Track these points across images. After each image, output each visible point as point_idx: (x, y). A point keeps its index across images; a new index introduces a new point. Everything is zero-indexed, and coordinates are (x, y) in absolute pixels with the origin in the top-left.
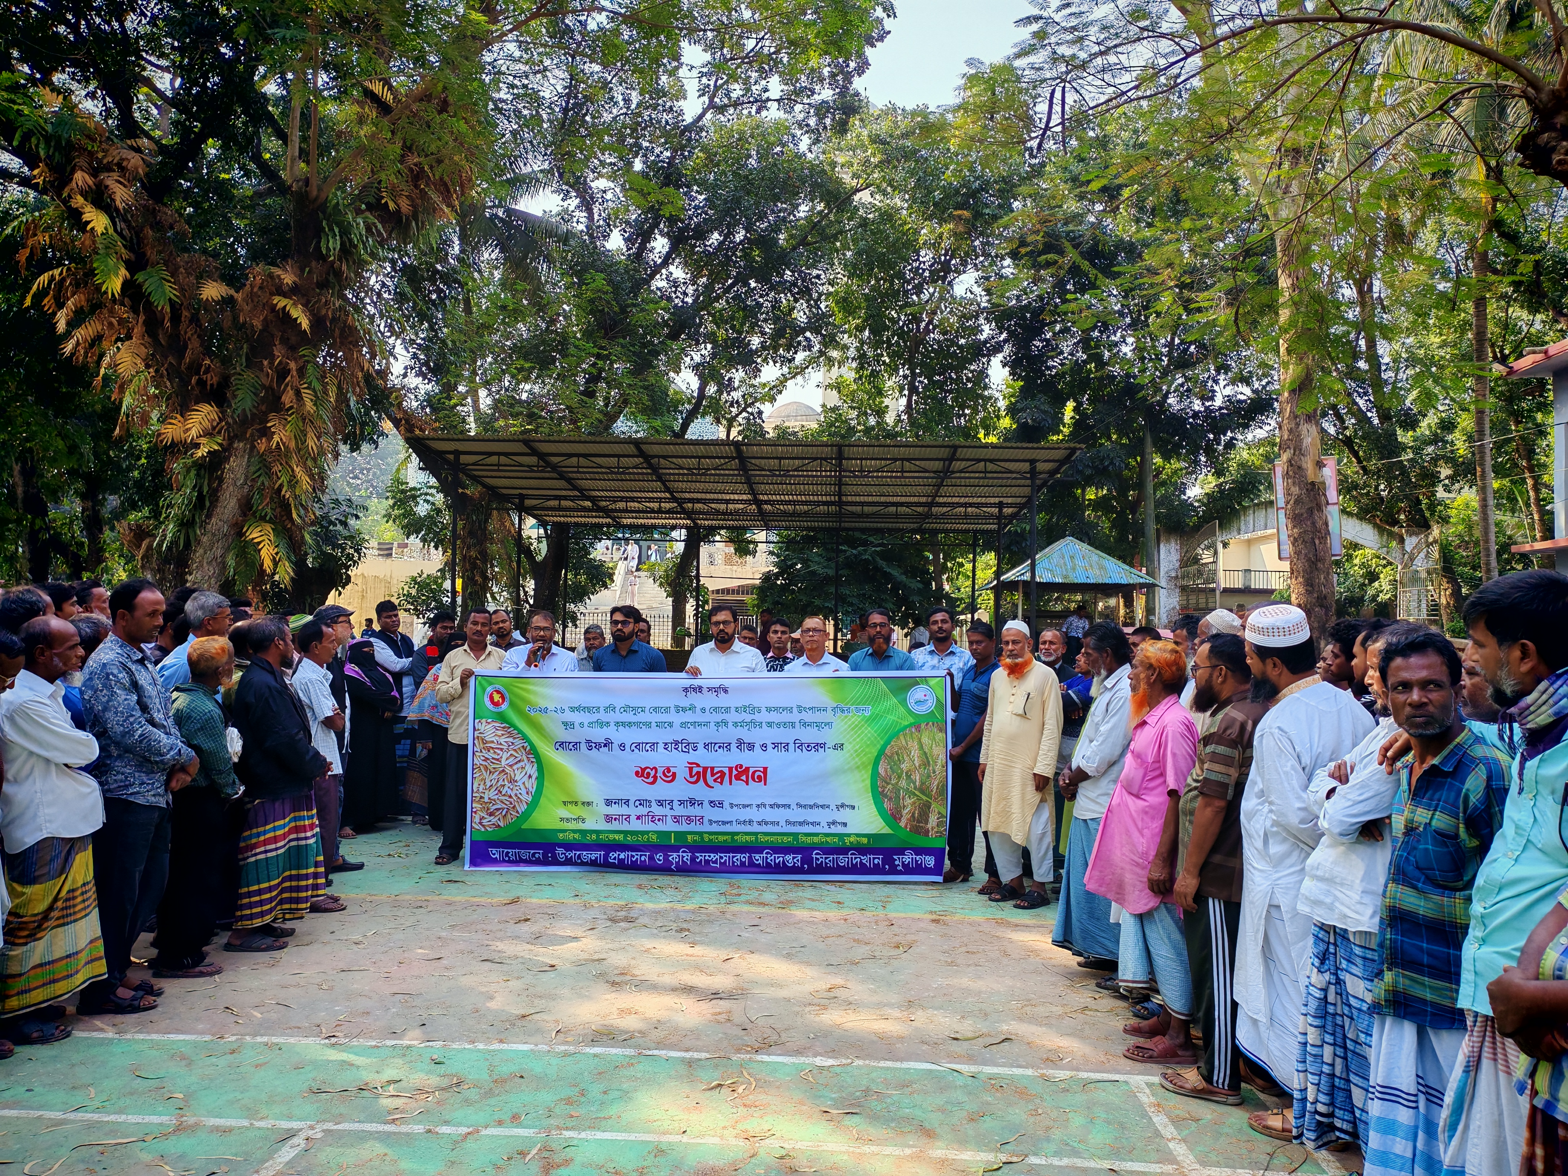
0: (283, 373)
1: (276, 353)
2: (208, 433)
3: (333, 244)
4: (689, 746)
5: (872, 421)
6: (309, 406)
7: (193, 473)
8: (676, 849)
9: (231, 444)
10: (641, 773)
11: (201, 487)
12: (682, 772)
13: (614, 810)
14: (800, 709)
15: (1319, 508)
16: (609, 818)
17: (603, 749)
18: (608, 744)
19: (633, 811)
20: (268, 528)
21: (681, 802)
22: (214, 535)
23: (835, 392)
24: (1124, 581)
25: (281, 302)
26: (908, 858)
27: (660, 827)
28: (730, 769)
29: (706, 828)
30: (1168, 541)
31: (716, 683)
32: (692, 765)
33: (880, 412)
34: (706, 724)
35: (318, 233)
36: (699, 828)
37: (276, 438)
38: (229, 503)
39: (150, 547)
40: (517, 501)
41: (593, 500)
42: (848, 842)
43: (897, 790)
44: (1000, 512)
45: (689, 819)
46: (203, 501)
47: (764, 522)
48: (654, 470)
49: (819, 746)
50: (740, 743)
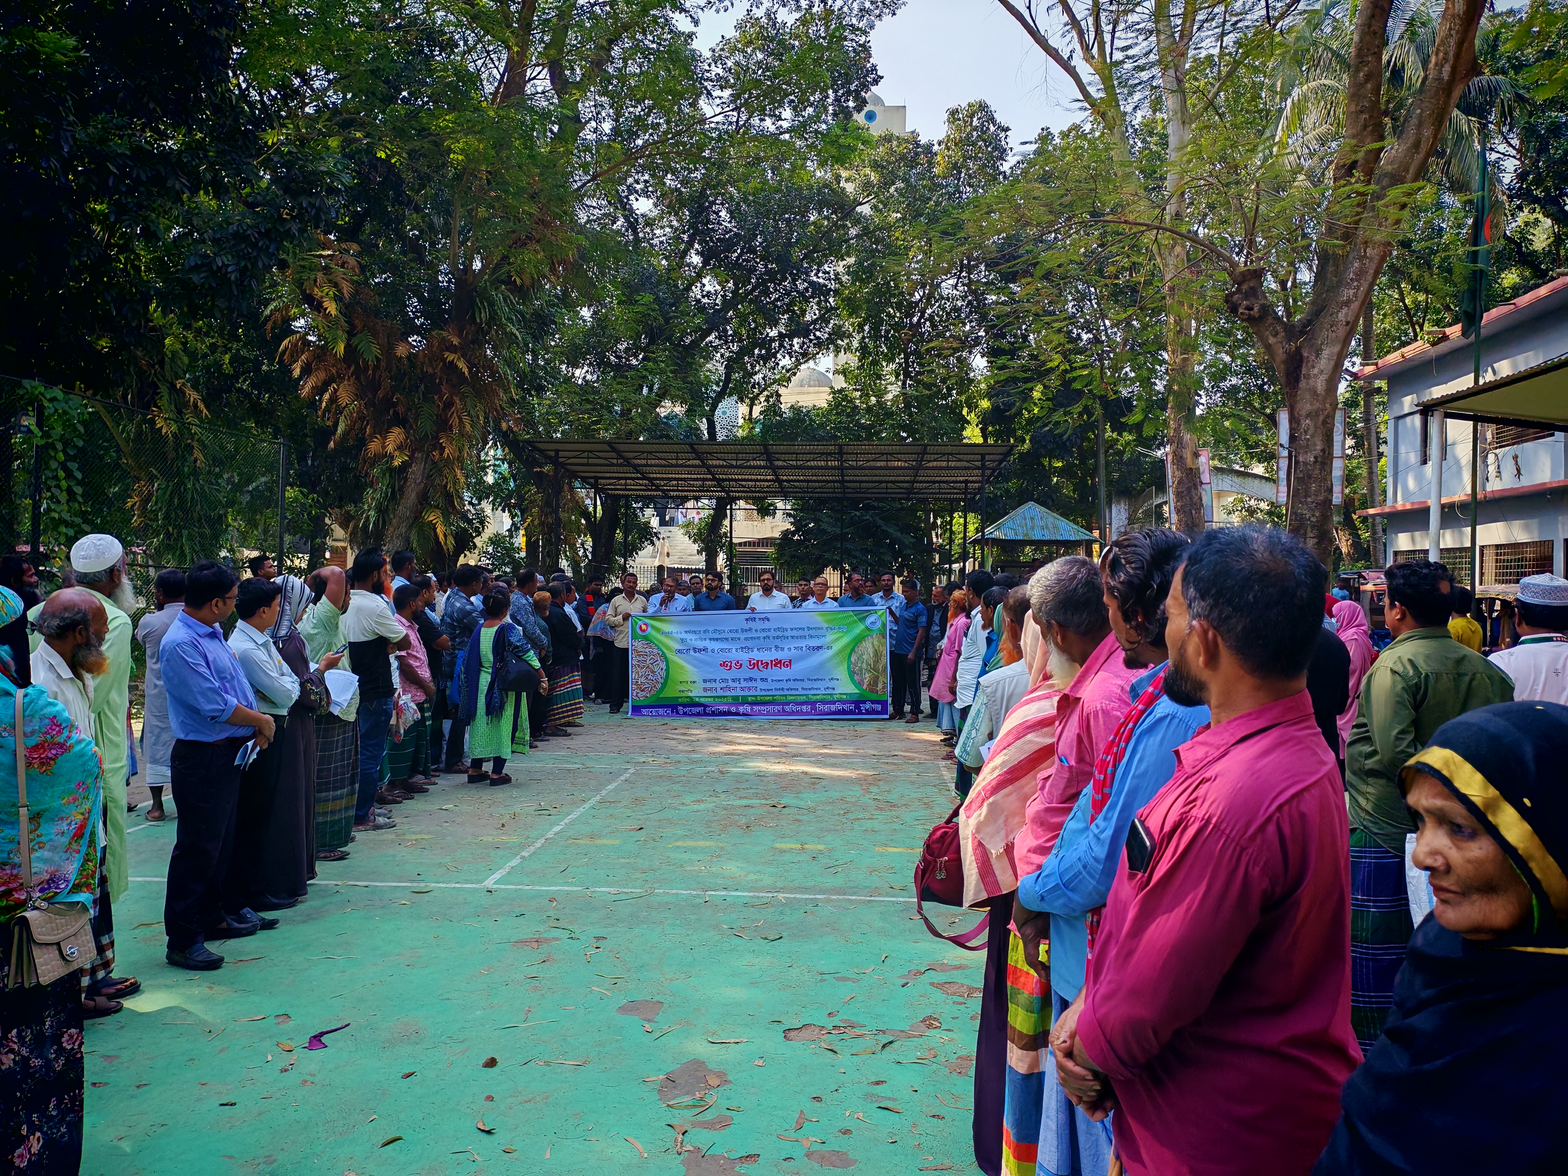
0: (449, 404)
1: (444, 390)
2: (400, 448)
3: (483, 316)
4: (749, 649)
5: (873, 400)
6: (468, 428)
7: (387, 475)
8: (743, 704)
9: (414, 456)
10: (723, 665)
11: (393, 485)
12: (746, 664)
13: (708, 685)
14: (809, 629)
15: (1196, 488)
16: (705, 690)
17: (702, 651)
18: (705, 649)
19: (718, 685)
21: (745, 680)
22: (401, 517)
23: (841, 377)
24: (1072, 538)
25: (451, 357)
26: (868, 706)
27: (733, 693)
28: (772, 661)
29: (758, 693)
30: (1118, 502)
31: (763, 616)
32: (750, 659)
34: (759, 638)
35: (473, 306)
36: (755, 693)
37: (447, 451)
38: (411, 496)
39: (356, 526)
40: (592, 481)
41: (651, 480)
42: (835, 698)
43: (861, 669)
44: (966, 488)
45: (749, 689)
46: (395, 495)
47: (785, 495)
48: (702, 461)
49: (819, 648)
50: (777, 648)
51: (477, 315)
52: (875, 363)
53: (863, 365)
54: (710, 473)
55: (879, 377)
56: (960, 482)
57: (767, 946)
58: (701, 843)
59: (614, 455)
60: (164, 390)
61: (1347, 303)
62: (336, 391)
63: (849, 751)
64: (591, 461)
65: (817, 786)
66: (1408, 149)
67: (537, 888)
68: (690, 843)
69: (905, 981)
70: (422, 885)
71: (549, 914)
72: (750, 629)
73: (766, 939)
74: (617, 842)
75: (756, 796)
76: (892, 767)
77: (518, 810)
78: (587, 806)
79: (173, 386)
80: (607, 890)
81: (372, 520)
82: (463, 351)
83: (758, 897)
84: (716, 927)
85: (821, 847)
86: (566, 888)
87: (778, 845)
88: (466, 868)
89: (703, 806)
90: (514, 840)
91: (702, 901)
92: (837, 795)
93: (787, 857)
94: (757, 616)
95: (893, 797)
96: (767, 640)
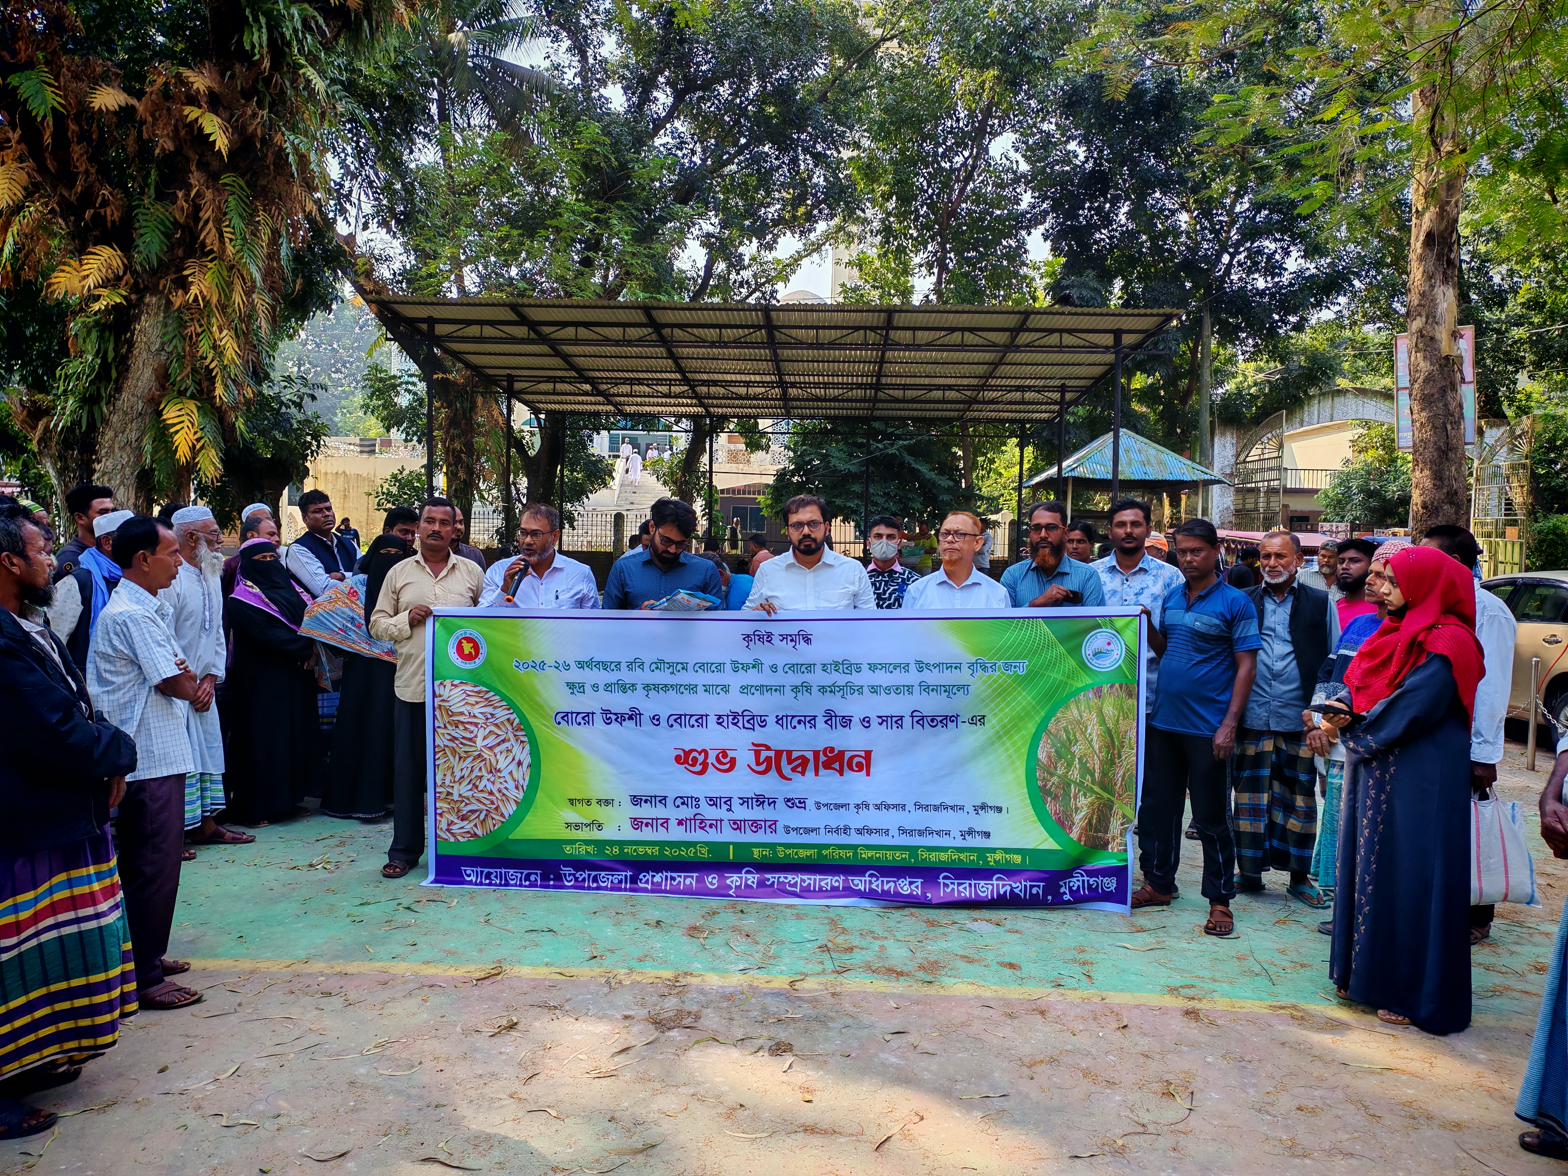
0: (198, 206)
1: (193, 181)
2: (110, 283)
3: (259, 38)
4: (755, 721)
5: (896, 301)
6: (231, 249)
8: (736, 867)
9: (141, 299)
10: (685, 758)
11: (106, 353)
12: (745, 757)
13: (646, 811)
14: (921, 666)
15: (1455, 387)
16: (637, 823)
17: (628, 723)
18: (634, 715)
19: (673, 813)
20: (192, 406)
21: (744, 801)
22: (126, 413)
24: (1187, 478)
25: (193, 113)
26: (1077, 881)
27: (712, 836)
28: (816, 754)
29: (781, 837)
31: (792, 627)
32: (758, 748)
33: (906, 292)
34: (780, 689)
35: (241, 25)
36: (769, 838)
38: (143, 373)
40: (505, 384)
41: (593, 382)
42: (992, 860)
43: (1065, 784)
45: (756, 825)
46: (110, 372)
47: (787, 409)
49: (948, 720)
50: (830, 716)
51: (247, 42)
54: (679, 369)
56: (1053, 388)
72: (758, 664)
94: (777, 629)
96: (804, 697)
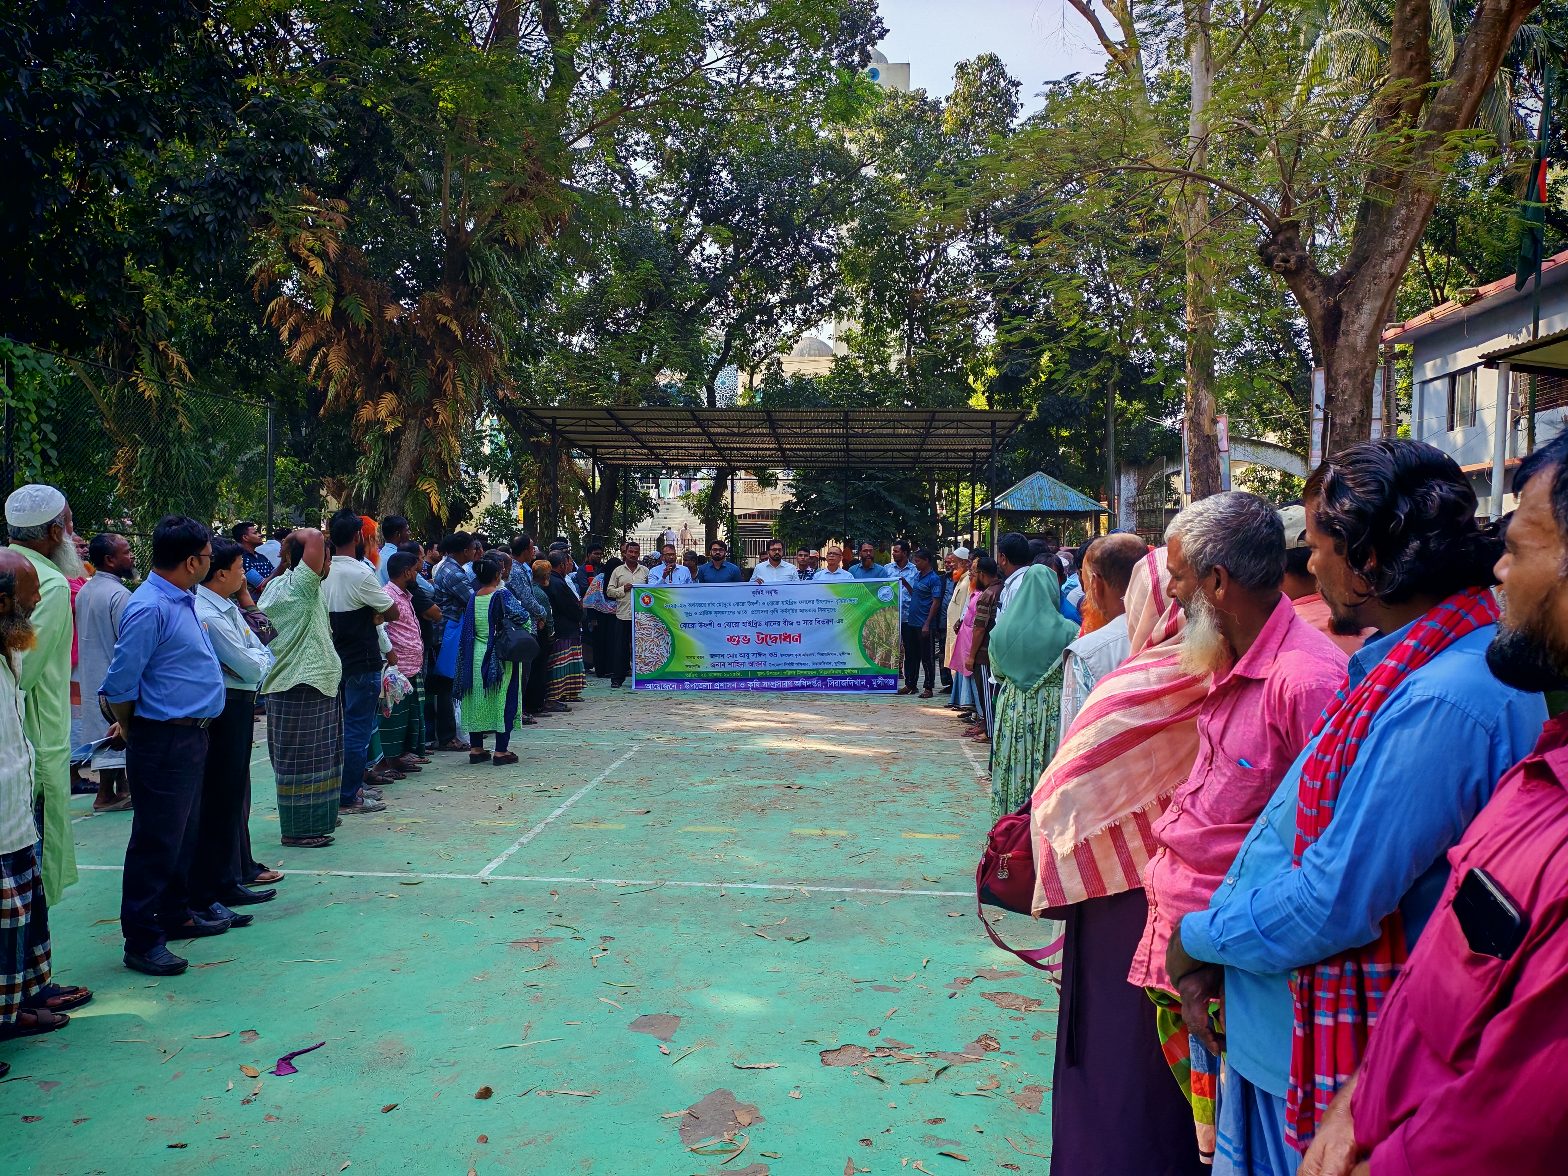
0: (443, 369)
1: (437, 355)
2: (392, 414)
3: (476, 276)
4: (757, 624)
5: (877, 368)
6: (462, 394)
7: (380, 443)
8: (752, 679)
9: (406, 423)
10: (731, 639)
11: (386, 453)
12: (754, 638)
13: (716, 660)
14: (818, 601)
15: (1214, 456)
16: (713, 664)
17: (708, 627)
18: (711, 624)
19: (726, 660)
20: (434, 482)
21: (754, 654)
22: (394, 486)
23: (844, 344)
24: (1081, 509)
25: (443, 319)
26: (880, 681)
27: (742, 668)
28: (780, 635)
29: (768, 667)
30: (1127, 473)
32: (758, 634)
34: (765, 611)
35: (465, 266)
36: (764, 668)
37: (441, 417)
38: (405, 465)
39: (349, 496)
40: (591, 450)
41: (651, 449)
42: (847, 672)
43: (873, 643)
44: (975, 456)
45: (758, 663)
46: (388, 463)
47: (786, 463)
48: (703, 429)
49: (829, 621)
50: (785, 621)
51: (470, 277)
52: (879, 329)
53: (867, 332)
54: (711, 441)
55: (883, 344)
56: (968, 451)
57: (793, 949)
58: (713, 829)
59: (613, 422)
60: (145, 352)
61: (1393, 253)
62: (326, 355)
63: (863, 727)
64: (589, 429)
65: (833, 765)
66: (1462, 86)
67: (537, 879)
68: (701, 829)
69: (952, 991)
70: (412, 875)
71: (550, 909)
72: (757, 602)
73: (791, 939)
74: (623, 827)
75: (769, 776)
76: (910, 745)
77: (516, 792)
78: (589, 787)
79: (155, 347)
80: (614, 881)
81: (365, 489)
82: (455, 312)
83: (779, 890)
84: (735, 925)
85: (843, 833)
86: (569, 880)
87: (797, 831)
88: (460, 856)
89: (713, 787)
90: (512, 824)
91: (717, 895)
92: (855, 775)
93: (807, 844)
95: (914, 777)
96: (775, 614)
